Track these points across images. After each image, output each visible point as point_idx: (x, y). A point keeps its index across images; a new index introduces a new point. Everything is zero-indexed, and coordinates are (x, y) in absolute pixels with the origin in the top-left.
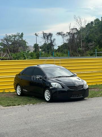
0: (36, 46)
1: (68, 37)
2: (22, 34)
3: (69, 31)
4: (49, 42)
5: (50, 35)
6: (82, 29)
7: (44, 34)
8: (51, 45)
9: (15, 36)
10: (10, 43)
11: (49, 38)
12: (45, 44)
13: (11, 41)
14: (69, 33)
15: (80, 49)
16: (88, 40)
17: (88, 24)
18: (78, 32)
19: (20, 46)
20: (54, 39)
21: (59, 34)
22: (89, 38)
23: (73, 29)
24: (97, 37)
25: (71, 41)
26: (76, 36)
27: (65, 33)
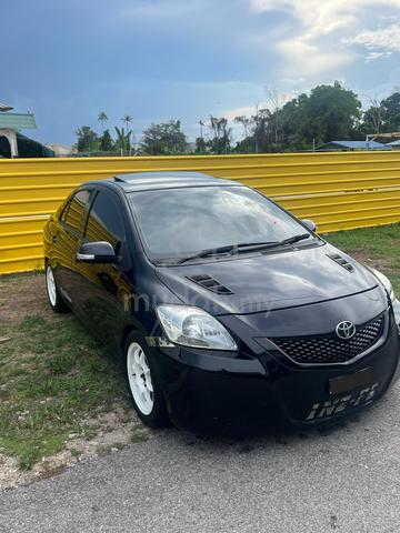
0: (200, 142)
1: (254, 125)
2: (178, 122)
3: (255, 115)
4: (222, 135)
5: (224, 121)
6: (279, 113)
7: (212, 119)
8: (225, 140)
9: (167, 126)
10: (159, 138)
11: (222, 127)
12: (216, 139)
13: (160, 135)
14: (256, 118)
15: (275, 145)
16: (287, 130)
17: (288, 104)
18: (272, 118)
19: (174, 143)
20: (230, 130)
21: (239, 119)
22: (290, 127)
23: (262, 111)
24: (302, 125)
25: (259, 132)
26: (266, 123)
27: (249, 117)
